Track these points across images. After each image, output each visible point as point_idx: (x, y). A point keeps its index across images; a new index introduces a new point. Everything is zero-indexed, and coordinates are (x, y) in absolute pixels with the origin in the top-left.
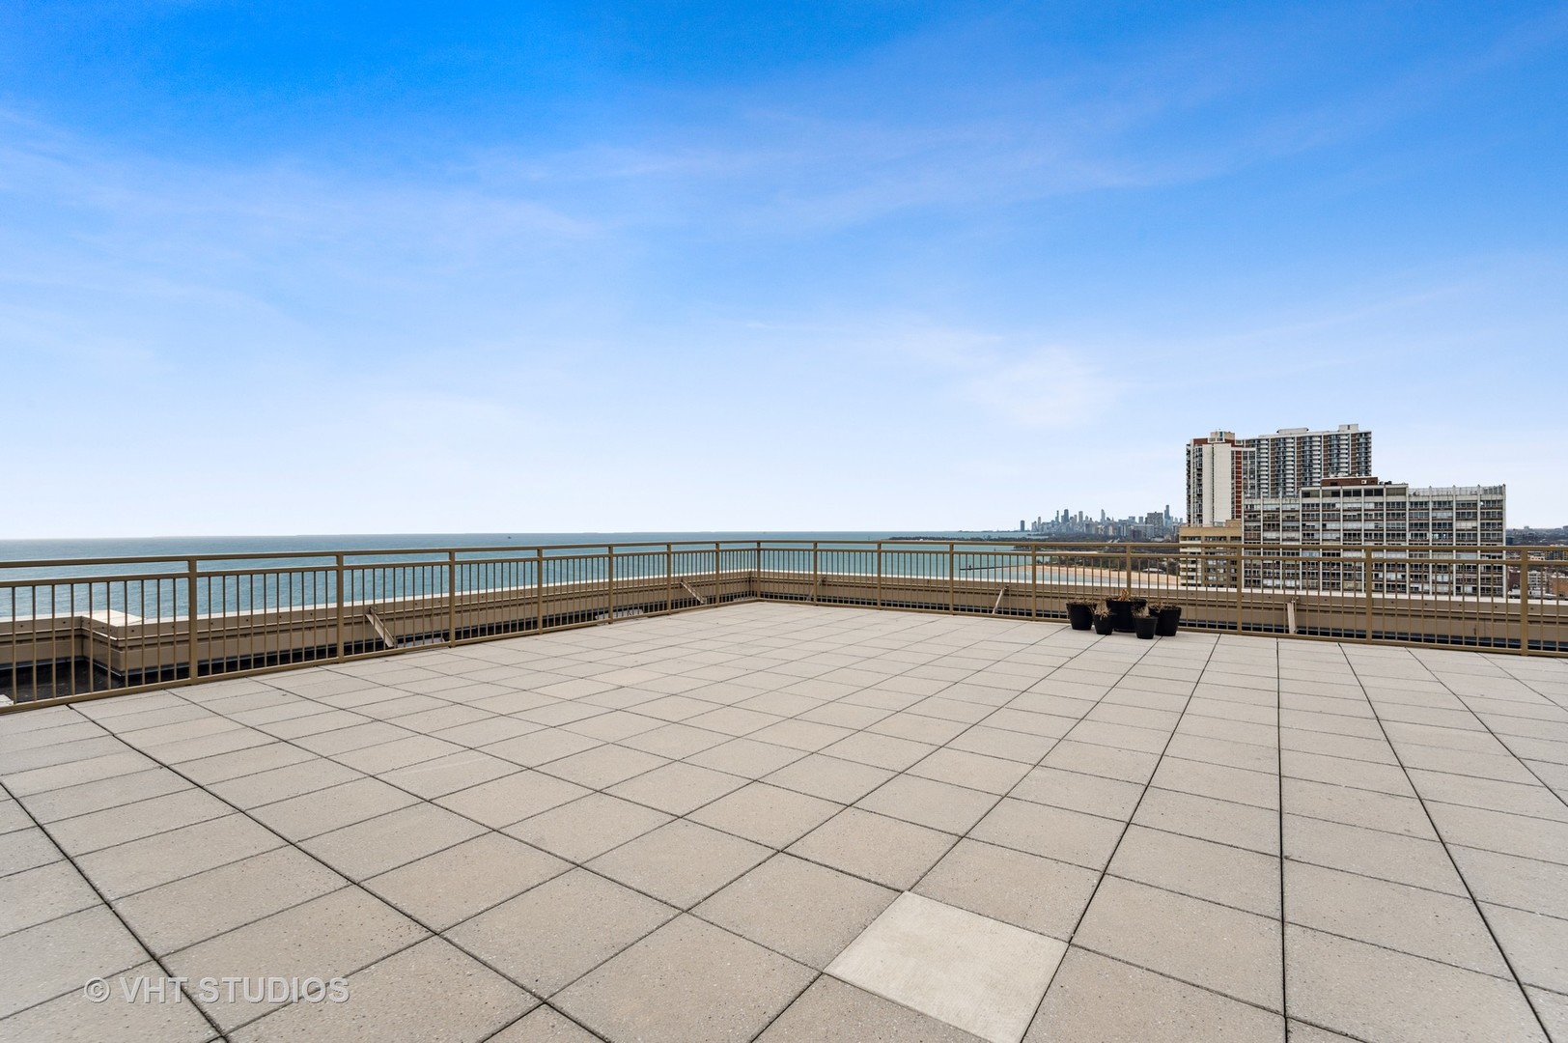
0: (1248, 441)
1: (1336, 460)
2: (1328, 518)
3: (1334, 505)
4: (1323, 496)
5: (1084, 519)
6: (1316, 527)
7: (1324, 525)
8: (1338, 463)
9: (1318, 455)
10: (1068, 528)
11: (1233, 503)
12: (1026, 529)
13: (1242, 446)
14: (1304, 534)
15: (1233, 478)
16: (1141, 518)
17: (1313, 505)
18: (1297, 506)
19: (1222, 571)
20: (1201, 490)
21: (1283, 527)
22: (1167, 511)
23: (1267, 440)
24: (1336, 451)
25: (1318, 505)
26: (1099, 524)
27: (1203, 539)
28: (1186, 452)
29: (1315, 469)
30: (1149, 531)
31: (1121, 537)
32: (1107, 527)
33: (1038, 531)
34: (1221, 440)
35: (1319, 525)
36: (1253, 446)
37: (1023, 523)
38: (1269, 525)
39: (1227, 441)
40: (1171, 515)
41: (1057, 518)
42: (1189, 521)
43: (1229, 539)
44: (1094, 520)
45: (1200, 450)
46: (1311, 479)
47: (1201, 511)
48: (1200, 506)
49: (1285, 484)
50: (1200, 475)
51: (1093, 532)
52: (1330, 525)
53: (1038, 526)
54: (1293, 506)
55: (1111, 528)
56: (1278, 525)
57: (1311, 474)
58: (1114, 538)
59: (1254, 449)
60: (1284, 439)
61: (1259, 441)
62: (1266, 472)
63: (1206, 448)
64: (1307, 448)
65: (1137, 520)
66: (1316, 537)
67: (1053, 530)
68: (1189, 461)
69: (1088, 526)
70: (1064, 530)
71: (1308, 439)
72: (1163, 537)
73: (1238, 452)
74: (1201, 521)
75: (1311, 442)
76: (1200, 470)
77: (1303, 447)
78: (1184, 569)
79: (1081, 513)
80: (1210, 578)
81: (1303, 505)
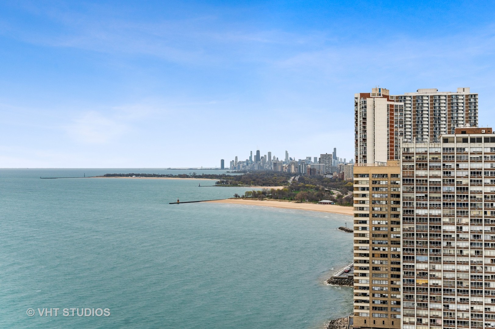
0: (397, 97)
1: (455, 115)
2: (460, 160)
3: (464, 149)
4: (457, 142)
5: (272, 159)
6: (452, 167)
7: (458, 165)
8: (457, 117)
9: (444, 110)
10: (259, 166)
11: (388, 146)
12: (225, 167)
13: (393, 101)
14: (444, 173)
15: (388, 127)
16: (315, 158)
17: (450, 149)
18: (439, 149)
19: (384, 203)
20: (365, 136)
21: (430, 167)
22: (335, 153)
23: (410, 97)
24: (456, 108)
25: (453, 149)
26: (284, 163)
27: (371, 176)
28: (354, 104)
29: (442, 121)
30: (322, 169)
31: (300, 174)
32: (290, 166)
33: (235, 168)
34: (380, 95)
35: (454, 165)
36: (401, 101)
37: (223, 161)
38: (420, 165)
39: (384, 96)
40: (337, 156)
41: (251, 157)
42: (357, 161)
43: (389, 176)
44: (280, 160)
45: (365, 102)
46: (440, 128)
47: (365, 153)
48: (365, 148)
49: (422, 132)
50: (365, 123)
51: (280, 170)
52: (462, 165)
53: (235, 164)
54: (436, 150)
55: (293, 167)
56: (426, 165)
57: (440, 125)
58: (295, 175)
59: (402, 104)
60: (422, 96)
61: (405, 97)
62: (409, 122)
63: (369, 101)
64: (437, 105)
65: (313, 160)
66: (452, 174)
67: (247, 168)
68: (357, 111)
69: (275, 164)
70: (256, 168)
71: (437, 98)
72: (332, 174)
73: (392, 106)
74: (365, 161)
75: (440, 100)
76: (365, 119)
77: (435, 104)
78: (357, 202)
79: (270, 154)
80: (376, 209)
81: (444, 149)
